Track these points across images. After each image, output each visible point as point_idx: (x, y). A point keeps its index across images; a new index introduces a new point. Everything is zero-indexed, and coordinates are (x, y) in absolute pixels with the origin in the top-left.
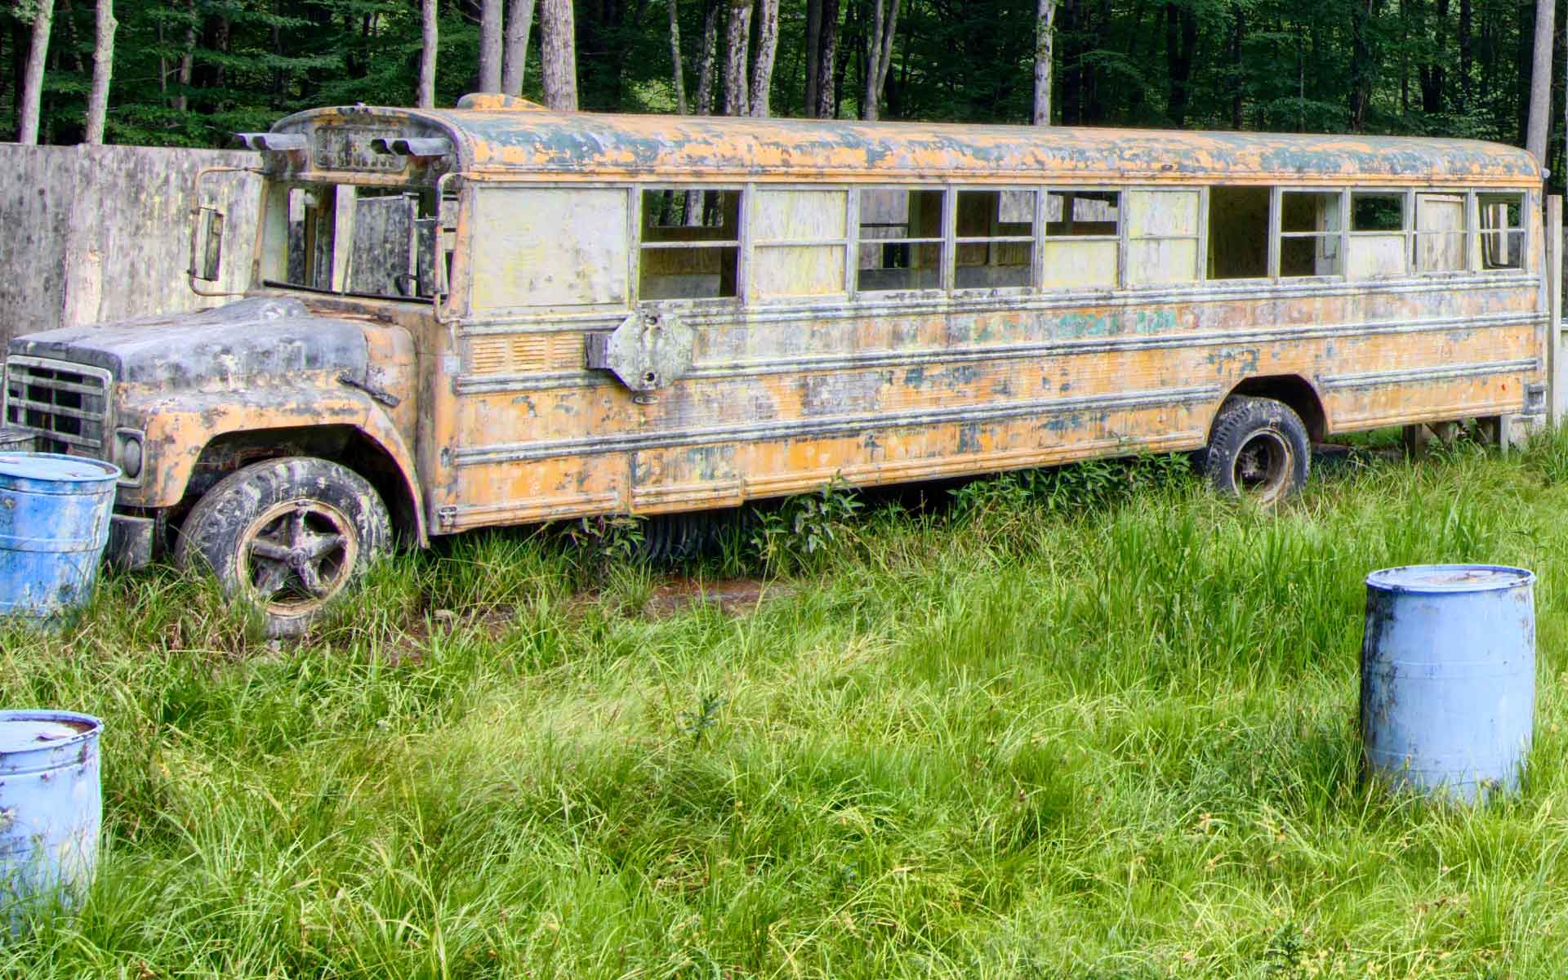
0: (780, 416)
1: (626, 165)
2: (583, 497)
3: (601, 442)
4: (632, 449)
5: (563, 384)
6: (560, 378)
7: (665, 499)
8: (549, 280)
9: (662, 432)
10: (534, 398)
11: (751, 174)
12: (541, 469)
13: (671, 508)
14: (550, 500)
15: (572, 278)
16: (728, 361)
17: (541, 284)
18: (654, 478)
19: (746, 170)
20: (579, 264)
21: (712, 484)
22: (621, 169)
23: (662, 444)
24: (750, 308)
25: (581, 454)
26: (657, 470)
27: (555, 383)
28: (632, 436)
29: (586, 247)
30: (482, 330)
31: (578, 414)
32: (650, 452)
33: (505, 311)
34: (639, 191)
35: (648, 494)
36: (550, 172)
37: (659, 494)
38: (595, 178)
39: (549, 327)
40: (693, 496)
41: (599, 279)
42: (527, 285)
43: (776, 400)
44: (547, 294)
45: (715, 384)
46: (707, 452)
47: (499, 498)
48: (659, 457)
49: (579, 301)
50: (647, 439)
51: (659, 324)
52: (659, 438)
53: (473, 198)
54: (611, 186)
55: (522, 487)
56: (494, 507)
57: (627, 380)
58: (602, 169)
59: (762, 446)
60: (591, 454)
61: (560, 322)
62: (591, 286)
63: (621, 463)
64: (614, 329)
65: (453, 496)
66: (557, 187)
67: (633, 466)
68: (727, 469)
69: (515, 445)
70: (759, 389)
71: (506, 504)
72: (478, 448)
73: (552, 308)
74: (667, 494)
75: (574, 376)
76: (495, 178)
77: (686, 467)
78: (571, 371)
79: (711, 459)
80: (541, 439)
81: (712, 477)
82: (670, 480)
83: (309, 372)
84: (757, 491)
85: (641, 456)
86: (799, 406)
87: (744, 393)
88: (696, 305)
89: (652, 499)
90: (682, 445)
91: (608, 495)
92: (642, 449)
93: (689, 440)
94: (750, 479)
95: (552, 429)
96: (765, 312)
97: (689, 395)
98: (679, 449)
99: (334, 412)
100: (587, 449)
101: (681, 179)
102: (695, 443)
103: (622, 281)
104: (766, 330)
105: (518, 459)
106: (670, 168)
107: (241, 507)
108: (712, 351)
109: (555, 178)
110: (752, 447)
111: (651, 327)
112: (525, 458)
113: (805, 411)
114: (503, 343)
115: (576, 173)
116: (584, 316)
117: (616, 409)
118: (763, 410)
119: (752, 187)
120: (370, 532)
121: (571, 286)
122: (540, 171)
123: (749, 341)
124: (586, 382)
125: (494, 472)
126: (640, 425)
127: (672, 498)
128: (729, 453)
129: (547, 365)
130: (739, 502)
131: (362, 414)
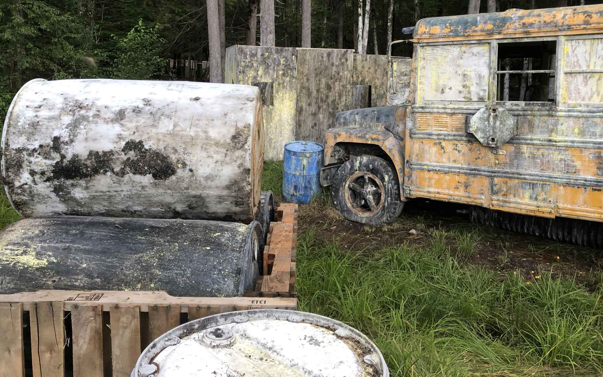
0: (581, 173)
1: (488, 30)
2: (467, 195)
3: (475, 170)
4: (491, 175)
5: (456, 138)
6: (454, 135)
7: (508, 205)
8: (450, 89)
9: (508, 170)
10: (444, 144)
11: (560, 30)
12: (447, 177)
13: (512, 210)
14: (451, 192)
15: (461, 88)
16: (546, 136)
17: (447, 90)
18: (503, 193)
19: (557, 29)
20: (465, 81)
21: (535, 203)
22: (484, 33)
23: (509, 176)
24: (559, 108)
25: (466, 174)
26: (505, 189)
27: (452, 138)
28: (490, 169)
29: (468, 73)
30: (420, 110)
31: (464, 154)
32: (501, 179)
33: (430, 103)
34: (495, 44)
35: (498, 200)
36: (449, 36)
37: (505, 202)
38: (472, 38)
39: (449, 111)
40: (523, 206)
41: (474, 89)
42: (440, 91)
43: (578, 164)
44: (450, 95)
45: (538, 149)
46: (533, 186)
47: (429, 186)
48: (506, 183)
49: (463, 100)
50: (499, 172)
51: (497, 113)
52: (505, 173)
53: (417, 51)
54: (480, 43)
55: (439, 183)
56: (426, 190)
57: (481, 140)
58: (474, 34)
59: (569, 189)
60: (470, 174)
61: (454, 109)
62: (469, 93)
63: (486, 182)
64: (473, 114)
65: (410, 181)
66: (453, 44)
67: (492, 185)
68: (545, 196)
69: (435, 164)
70: (567, 155)
71: (432, 190)
72: (420, 162)
73: (451, 102)
74: (510, 202)
75: (461, 136)
76: (425, 41)
77: (521, 191)
78: (460, 133)
79: (536, 190)
80: (446, 163)
81: (536, 199)
82: (512, 196)
83: (377, 124)
84: (564, 213)
85: (496, 180)
86: (595, 170)
87: (556, 156)
88: (526, 104)
89: (501, 203)
90: (518, 178)
91: (479, 196)
92: (498, 177)
93: (522, 176)
94: (561, 205)
95: (452, 159)
96: (569, 111)
97: (522, 153)
98: (517, 181)
99: (372, 139)
100: (468, 171)
101: (517, 36)
102: (525, 179)
103: (485, 90)
104: (571, 122)
105: (436, 170)
106: (510, 31)
107: (344, 171)
108: (537, 131)
109: (452, 39)
110: (562, 187)
111: (492, 114)
112: (439, 170)
113: (600, 173)
114: (429, 117)
115: (461, 36)
116: (465, 107)
117: (483, 155)
118: (569, 168)
119: (562, 39)
120: (388, 189)
121: (460, 92)
122: (444, 37)
123: (559, 127)
124: (467, 139)
125: (427, 175)
126: (496, 164)
127: (512, 205)
128: (547, 188)
129: (449, 130)
130: (553, 216)
131: (382, 141)
